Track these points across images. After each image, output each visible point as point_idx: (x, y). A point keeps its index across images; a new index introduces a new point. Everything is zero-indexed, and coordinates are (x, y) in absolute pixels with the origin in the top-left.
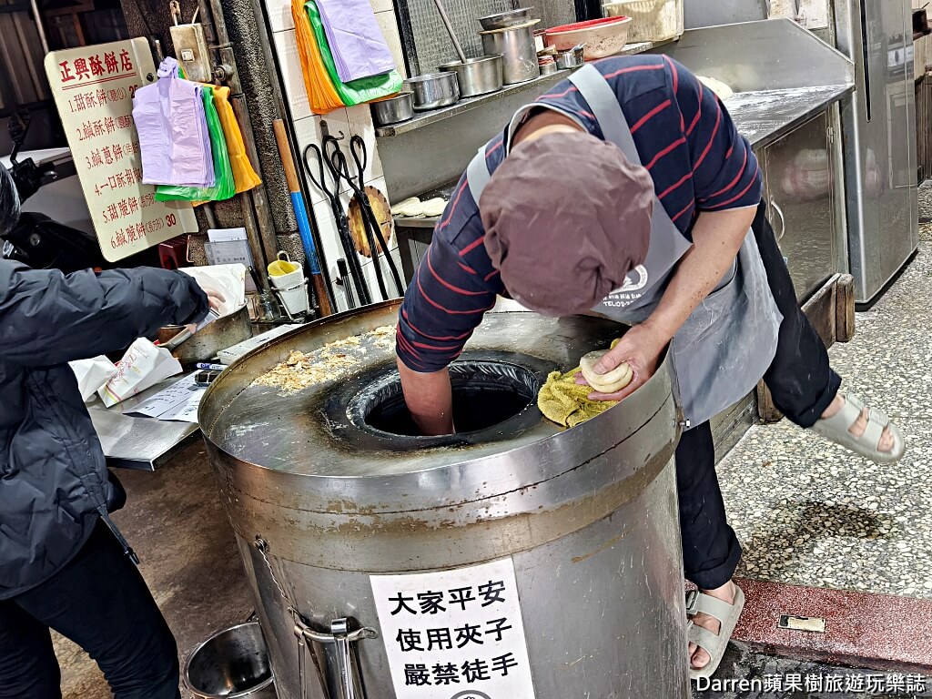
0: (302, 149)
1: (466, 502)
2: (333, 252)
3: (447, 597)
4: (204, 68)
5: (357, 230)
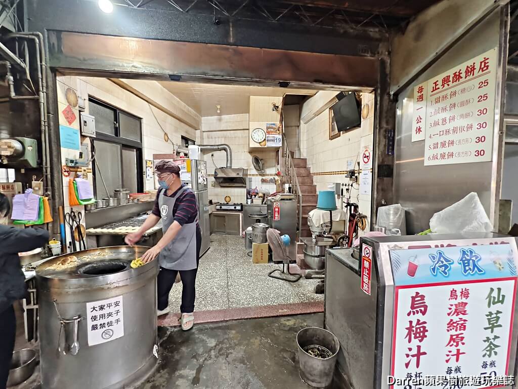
0: (65, 213)
2: (69, 239)
3: (106, 306)
4: (41, 192)
5: (76, 235)
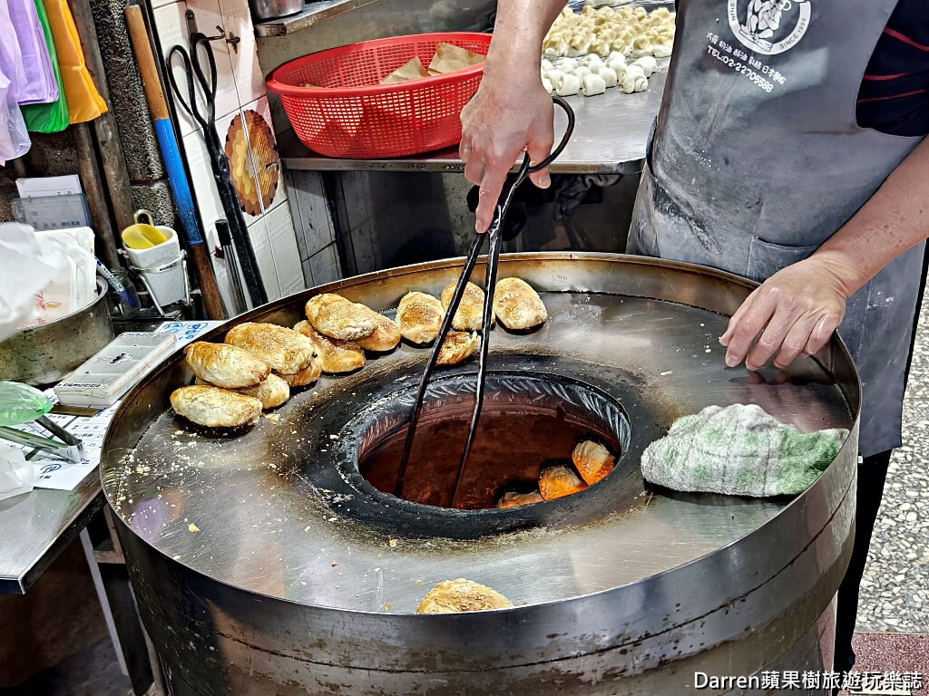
0: (165, 53)
1: (648, 636)
2: (211, 212)
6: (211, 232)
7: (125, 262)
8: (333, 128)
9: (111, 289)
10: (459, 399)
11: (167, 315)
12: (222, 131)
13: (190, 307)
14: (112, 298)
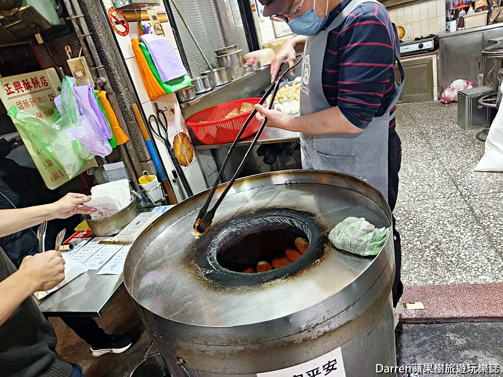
1: (317, 324)
2: (170, 167)
4: (90, 81)
5: (179, 154)
6: (171, 174)
7: (141, 188)
8: (208, 135)
9: (137, 198)
10: (253, 227)
11: (157, 205)
12: (171, 141)
13: (164, 201)
14: (137, 200)
